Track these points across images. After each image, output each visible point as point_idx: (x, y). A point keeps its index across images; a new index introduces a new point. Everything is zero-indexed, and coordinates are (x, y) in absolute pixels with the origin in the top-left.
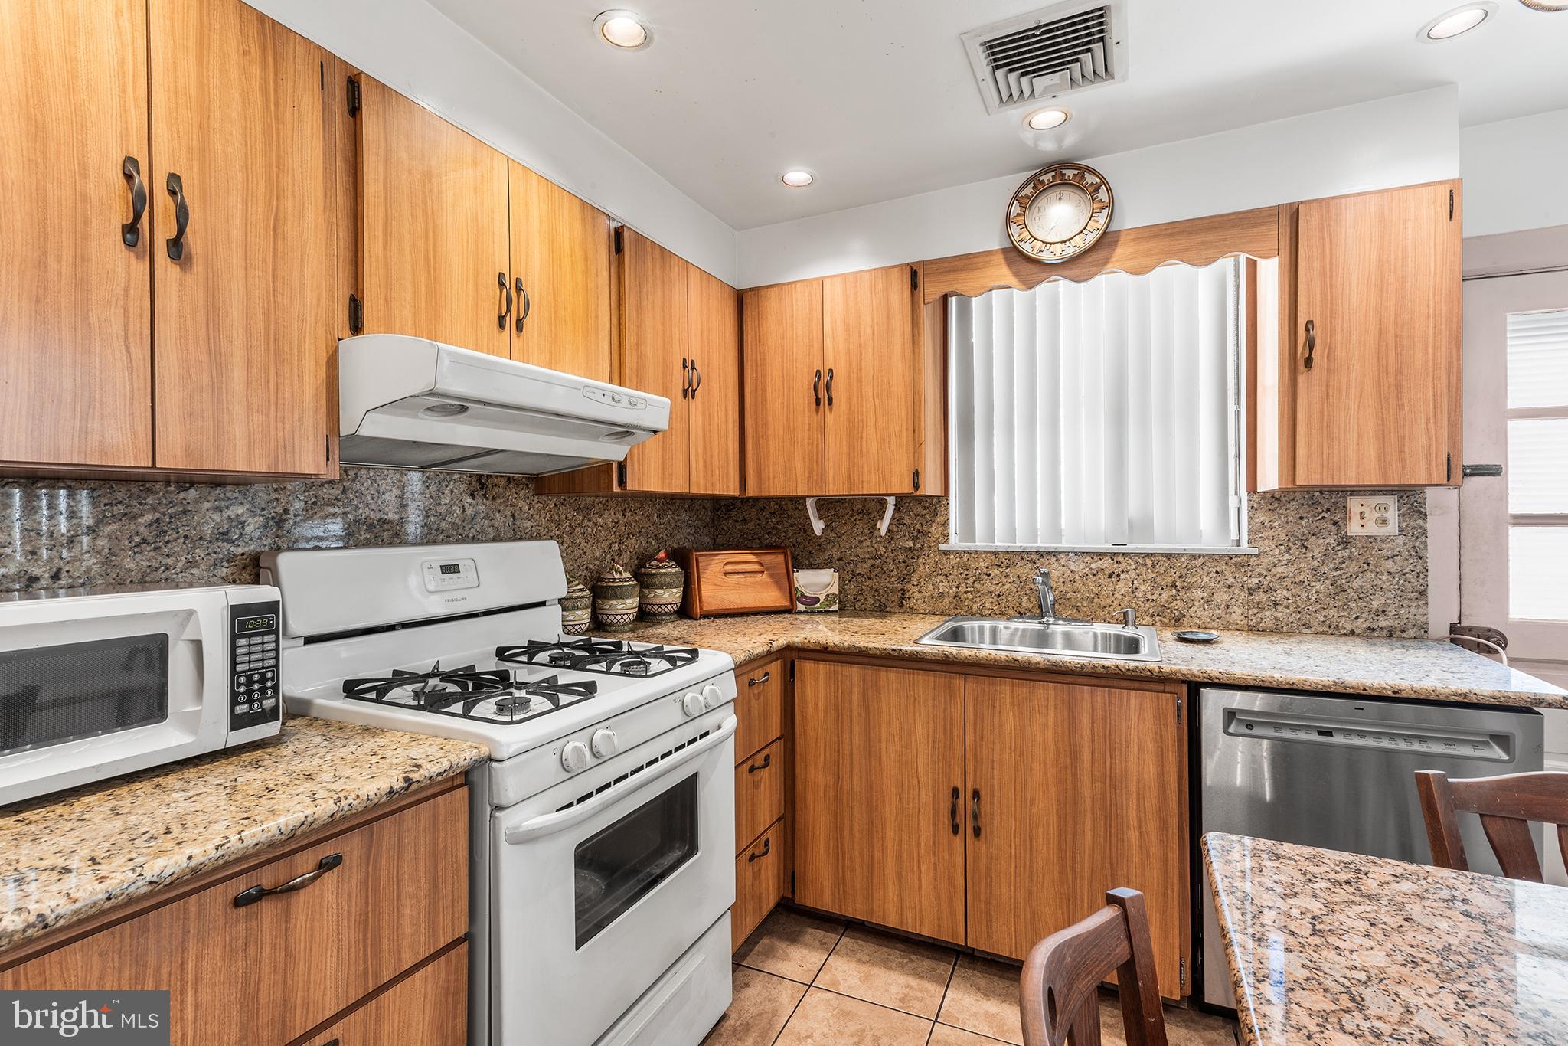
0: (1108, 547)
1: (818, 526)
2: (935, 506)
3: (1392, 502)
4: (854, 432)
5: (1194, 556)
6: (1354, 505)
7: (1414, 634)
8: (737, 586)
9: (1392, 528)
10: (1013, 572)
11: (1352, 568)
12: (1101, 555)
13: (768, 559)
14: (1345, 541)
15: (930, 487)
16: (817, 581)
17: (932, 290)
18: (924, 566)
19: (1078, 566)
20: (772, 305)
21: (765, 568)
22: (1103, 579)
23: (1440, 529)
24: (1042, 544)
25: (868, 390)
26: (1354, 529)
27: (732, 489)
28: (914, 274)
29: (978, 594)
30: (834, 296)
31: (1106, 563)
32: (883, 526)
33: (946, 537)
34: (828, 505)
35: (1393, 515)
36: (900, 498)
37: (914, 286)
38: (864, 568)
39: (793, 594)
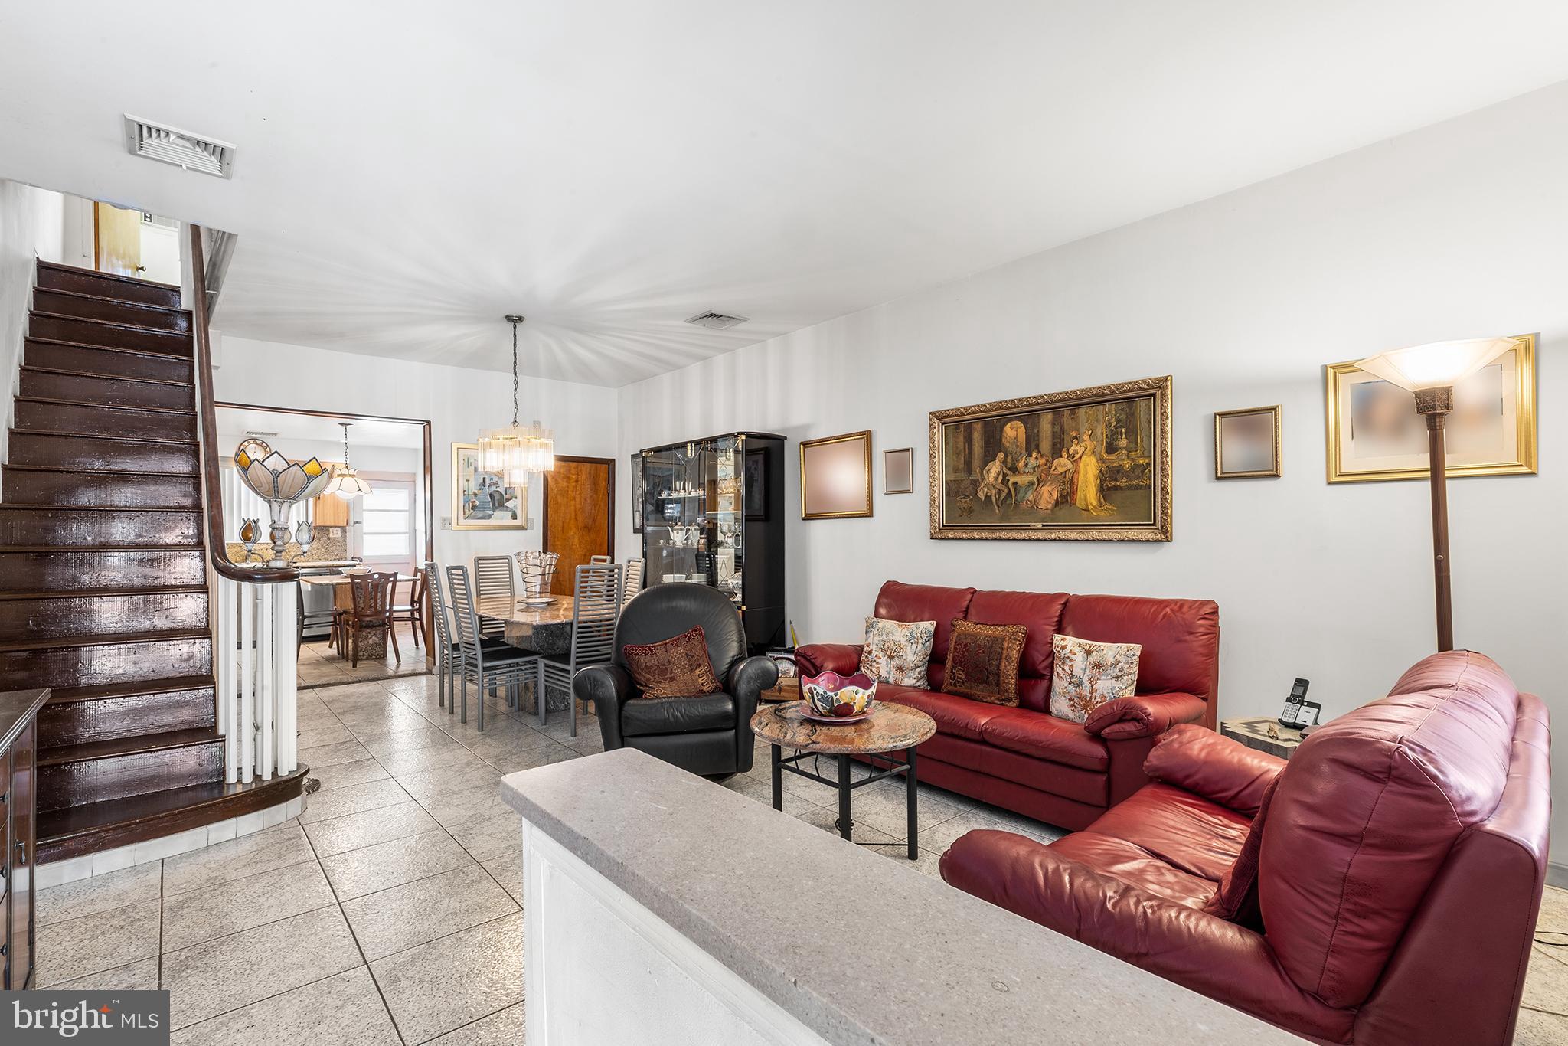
3: (339, 529)
6: (331, 529)
7: (346, 559)
9: (339, 535)
10: (233, 550)
11: (331, 545)
14: (329, 539)
22: (264, 550)
23: (349, 535)
26: (331, 536)
35: (339, 533)
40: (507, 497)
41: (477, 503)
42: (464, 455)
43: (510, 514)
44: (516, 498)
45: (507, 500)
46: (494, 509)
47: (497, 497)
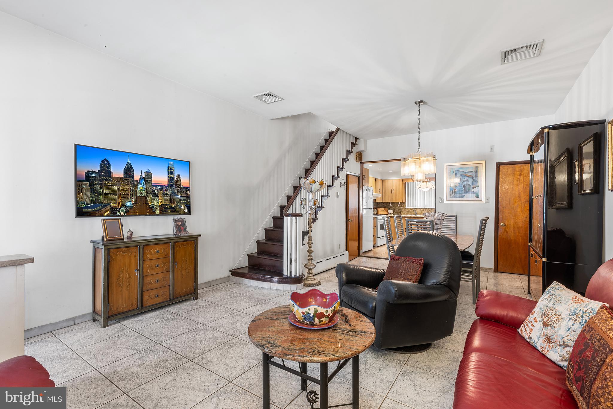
0: (423, 208)
1: (391, 205)
2: (404, 203)
4: (396, 196)
5: (431, 209)
8: (382, 212)
10: (413, 210)
12: (422, 208)
13: (385, 209)
15: (404, 201)
16: (391, 212)
17: (404, 182)
18: (403, 210)
19: (420, 210)
20: (387, 182)
21: (385, 210)
24: (416, 207)
25: (397, 191)
27: (382, 201)
28: (402, 180)
29: (409, 213)
30: (394, 182)
31: (422, 209)
32: (398, 205)
33: (406, 207)
34: (391, 203)
36: (400, 202)
37: (402, 181)
38: (396, 210)
39: (388, 213)
40: (473, 186)
41: (457, 190)
42: (450, 169)
43: (475, 195)
44: (478, 187)
45: (474, 188)
46: (466, 192)
47: (468, 187)
